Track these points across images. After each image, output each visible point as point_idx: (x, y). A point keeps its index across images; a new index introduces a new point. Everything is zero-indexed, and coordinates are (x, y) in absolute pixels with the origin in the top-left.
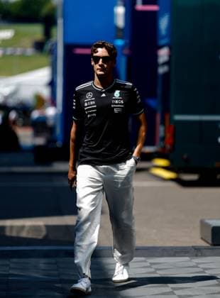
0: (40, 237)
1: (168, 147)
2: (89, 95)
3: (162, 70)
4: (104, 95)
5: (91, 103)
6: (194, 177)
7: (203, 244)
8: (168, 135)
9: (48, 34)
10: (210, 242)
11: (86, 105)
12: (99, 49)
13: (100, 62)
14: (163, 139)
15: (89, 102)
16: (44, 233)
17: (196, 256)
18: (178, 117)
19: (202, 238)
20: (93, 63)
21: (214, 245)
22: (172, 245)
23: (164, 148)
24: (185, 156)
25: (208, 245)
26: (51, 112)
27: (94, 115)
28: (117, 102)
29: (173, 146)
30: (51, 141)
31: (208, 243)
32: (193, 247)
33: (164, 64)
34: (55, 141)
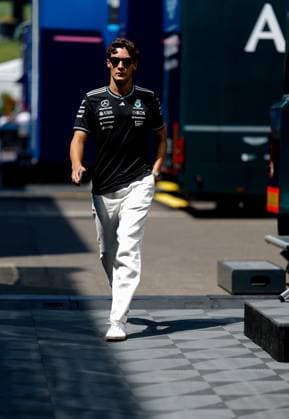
0: (11, 283)
1: (177, 166)
2: (105, 103)
3: (169, 66)
4: (123, 104)
5: (109, 113)
6: (210, 206)
7: (222, 292)
8: (178, 151)
9: (18, 14)
10: (230, 290)
11: (101, 114)
12: (119, 50)
13: (120, 65)
14: (171, 156)
15: (105, 111)
16: (16, 277)
17: (212, 307)
18: (189, 128)
19: (219, 285)
20: (109, 65)
21: (236, 294)
22: (181, 294)
23: (171, 167)
24: (199, 179)
25: (227, 294)
26: (23, 118)
27: (111, 127)
28: (138, 113)
29: (183, 165)
30: (23, 157)
31: (227, 291)
32: (208, 296)
33: (172, 57)
34: (29, 157)
